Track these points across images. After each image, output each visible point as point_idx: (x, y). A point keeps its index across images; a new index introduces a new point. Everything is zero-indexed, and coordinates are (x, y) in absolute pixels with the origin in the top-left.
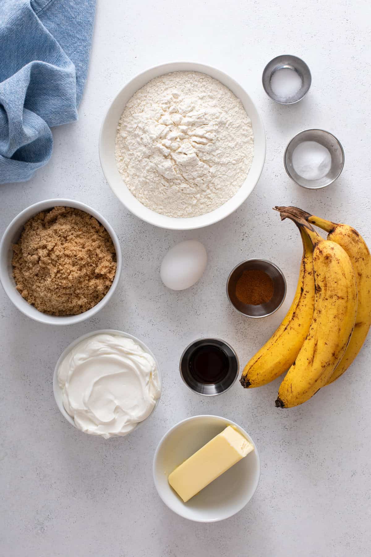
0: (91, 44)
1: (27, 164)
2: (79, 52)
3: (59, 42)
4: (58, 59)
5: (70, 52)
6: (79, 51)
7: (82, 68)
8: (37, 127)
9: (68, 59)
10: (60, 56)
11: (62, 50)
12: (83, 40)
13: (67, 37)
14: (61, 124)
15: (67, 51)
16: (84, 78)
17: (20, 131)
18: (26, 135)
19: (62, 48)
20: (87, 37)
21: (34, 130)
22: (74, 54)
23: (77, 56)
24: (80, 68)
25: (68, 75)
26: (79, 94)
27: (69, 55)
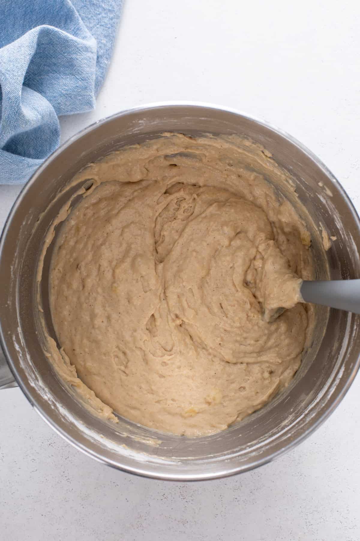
0: (119, 17)
1: (23, 158)
2: (103, 26)
3: (78, 12)
4: (75, 33)
5: (91, 25)
6: (103, 24)
7: (105, 45)
8: (40, 109)
9: (88, 34)
10: (78, 29)
11: (81, 21)
12: (109, 10)
13: (89, 6)
14: (72, 113)
15: (88, 24)
16: (107, 58)
17: (16, 109)
18: (24, 116)
19: (82, 19)
20: (115, 7)
21: (36, 113)
22: (97, 28)
23: (100, 30)
24: (103, 46)
25: (87, 49)
26: (99, 78)
27: (91, 29)
